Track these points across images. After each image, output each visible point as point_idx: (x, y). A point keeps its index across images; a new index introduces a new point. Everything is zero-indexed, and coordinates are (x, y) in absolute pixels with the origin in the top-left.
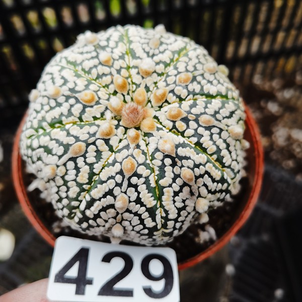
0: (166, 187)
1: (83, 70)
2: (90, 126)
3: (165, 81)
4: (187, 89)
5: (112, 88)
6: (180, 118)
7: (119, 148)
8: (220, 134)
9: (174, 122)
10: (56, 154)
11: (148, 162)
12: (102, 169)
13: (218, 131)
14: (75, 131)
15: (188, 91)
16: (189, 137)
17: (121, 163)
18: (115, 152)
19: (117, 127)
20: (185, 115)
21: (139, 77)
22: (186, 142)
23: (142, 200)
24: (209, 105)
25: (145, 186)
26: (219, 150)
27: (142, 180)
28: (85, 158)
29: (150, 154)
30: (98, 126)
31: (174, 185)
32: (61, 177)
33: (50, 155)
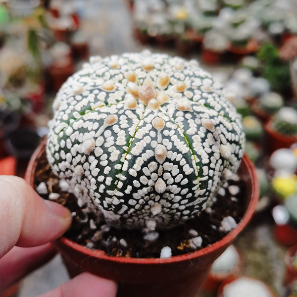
0: (193, 135)
1: (97, 75)
2: (116, 105)
3: (165, 72)
4: (183, 74)
6: (186, 89)
7: (145, 116)
8: (219, 97)
9: (182, 93)
10: (92, 130)
11: (172, 120)
12: (135, 132)
13: (217, 95)
14: (105, 109)
17: (151, 123)
19: (138, 103)
20: (189, 87)
21: (144, 73)
23: (177, 148)
24: (203, 81)
25: (176, 136)
26: (223, 108)
27: (173, 132)
28: (119, 125)
29: (172, 116)
30: (124, 104)
31: (199, 132)
32: (100, 147)
33: (86, 133)
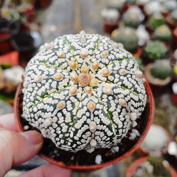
0: (113, 112)
1: (50, 63)
2: (64, 91)
3: (95, 57)
4: (108, 59)
5: (69, 69)
6: (109, 74)
7: (82, 98)
8: (131, 77)
9: (107, 77)
10: (49, 111)
11: (100, 101)
12: (77, 112)
13: (130, 76)
14: (56, 96)
15: (109, 60)
16: (117, 83)
17: (86, 106)
18: (81, 101)
19: (78, 87)
20: (111, 72)
21: (81, 59)
22: (116, 86)
23: (103, 122)
24: (121, 64)
25: (102, 114)
26: (134, 85)
27: (100, 111)
28: (67, 109)
29: (100, 97)
30: (68, 90)
31: (117, 109)
32: (56, 123)
33: (46, 113)
